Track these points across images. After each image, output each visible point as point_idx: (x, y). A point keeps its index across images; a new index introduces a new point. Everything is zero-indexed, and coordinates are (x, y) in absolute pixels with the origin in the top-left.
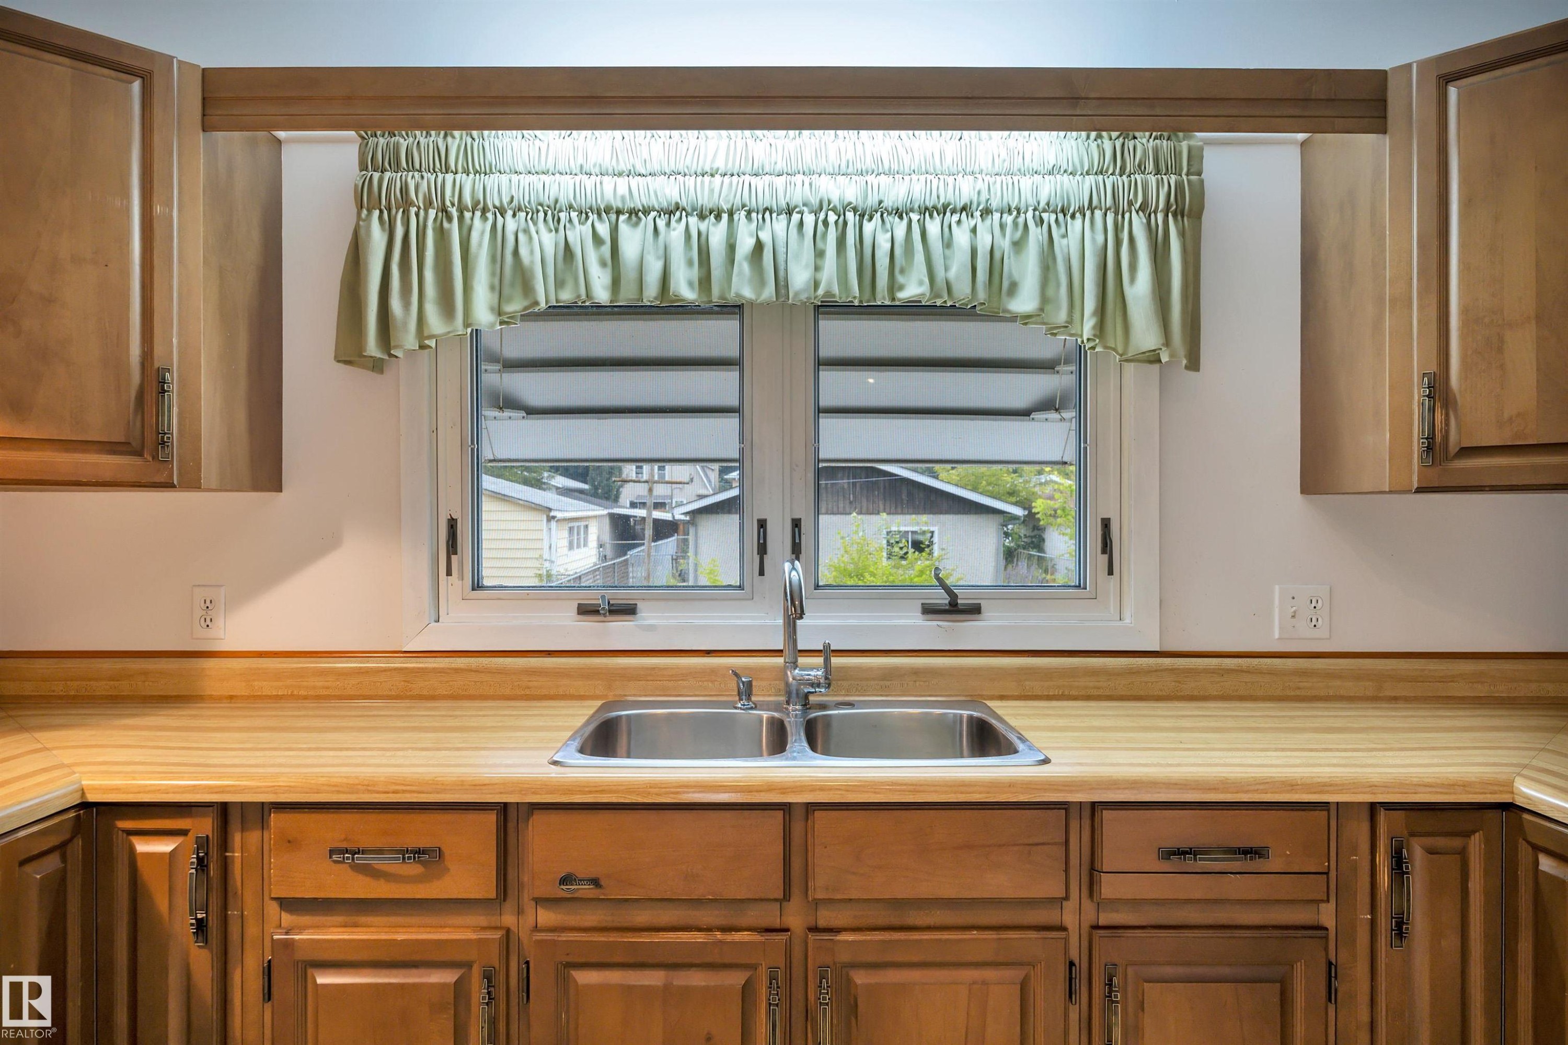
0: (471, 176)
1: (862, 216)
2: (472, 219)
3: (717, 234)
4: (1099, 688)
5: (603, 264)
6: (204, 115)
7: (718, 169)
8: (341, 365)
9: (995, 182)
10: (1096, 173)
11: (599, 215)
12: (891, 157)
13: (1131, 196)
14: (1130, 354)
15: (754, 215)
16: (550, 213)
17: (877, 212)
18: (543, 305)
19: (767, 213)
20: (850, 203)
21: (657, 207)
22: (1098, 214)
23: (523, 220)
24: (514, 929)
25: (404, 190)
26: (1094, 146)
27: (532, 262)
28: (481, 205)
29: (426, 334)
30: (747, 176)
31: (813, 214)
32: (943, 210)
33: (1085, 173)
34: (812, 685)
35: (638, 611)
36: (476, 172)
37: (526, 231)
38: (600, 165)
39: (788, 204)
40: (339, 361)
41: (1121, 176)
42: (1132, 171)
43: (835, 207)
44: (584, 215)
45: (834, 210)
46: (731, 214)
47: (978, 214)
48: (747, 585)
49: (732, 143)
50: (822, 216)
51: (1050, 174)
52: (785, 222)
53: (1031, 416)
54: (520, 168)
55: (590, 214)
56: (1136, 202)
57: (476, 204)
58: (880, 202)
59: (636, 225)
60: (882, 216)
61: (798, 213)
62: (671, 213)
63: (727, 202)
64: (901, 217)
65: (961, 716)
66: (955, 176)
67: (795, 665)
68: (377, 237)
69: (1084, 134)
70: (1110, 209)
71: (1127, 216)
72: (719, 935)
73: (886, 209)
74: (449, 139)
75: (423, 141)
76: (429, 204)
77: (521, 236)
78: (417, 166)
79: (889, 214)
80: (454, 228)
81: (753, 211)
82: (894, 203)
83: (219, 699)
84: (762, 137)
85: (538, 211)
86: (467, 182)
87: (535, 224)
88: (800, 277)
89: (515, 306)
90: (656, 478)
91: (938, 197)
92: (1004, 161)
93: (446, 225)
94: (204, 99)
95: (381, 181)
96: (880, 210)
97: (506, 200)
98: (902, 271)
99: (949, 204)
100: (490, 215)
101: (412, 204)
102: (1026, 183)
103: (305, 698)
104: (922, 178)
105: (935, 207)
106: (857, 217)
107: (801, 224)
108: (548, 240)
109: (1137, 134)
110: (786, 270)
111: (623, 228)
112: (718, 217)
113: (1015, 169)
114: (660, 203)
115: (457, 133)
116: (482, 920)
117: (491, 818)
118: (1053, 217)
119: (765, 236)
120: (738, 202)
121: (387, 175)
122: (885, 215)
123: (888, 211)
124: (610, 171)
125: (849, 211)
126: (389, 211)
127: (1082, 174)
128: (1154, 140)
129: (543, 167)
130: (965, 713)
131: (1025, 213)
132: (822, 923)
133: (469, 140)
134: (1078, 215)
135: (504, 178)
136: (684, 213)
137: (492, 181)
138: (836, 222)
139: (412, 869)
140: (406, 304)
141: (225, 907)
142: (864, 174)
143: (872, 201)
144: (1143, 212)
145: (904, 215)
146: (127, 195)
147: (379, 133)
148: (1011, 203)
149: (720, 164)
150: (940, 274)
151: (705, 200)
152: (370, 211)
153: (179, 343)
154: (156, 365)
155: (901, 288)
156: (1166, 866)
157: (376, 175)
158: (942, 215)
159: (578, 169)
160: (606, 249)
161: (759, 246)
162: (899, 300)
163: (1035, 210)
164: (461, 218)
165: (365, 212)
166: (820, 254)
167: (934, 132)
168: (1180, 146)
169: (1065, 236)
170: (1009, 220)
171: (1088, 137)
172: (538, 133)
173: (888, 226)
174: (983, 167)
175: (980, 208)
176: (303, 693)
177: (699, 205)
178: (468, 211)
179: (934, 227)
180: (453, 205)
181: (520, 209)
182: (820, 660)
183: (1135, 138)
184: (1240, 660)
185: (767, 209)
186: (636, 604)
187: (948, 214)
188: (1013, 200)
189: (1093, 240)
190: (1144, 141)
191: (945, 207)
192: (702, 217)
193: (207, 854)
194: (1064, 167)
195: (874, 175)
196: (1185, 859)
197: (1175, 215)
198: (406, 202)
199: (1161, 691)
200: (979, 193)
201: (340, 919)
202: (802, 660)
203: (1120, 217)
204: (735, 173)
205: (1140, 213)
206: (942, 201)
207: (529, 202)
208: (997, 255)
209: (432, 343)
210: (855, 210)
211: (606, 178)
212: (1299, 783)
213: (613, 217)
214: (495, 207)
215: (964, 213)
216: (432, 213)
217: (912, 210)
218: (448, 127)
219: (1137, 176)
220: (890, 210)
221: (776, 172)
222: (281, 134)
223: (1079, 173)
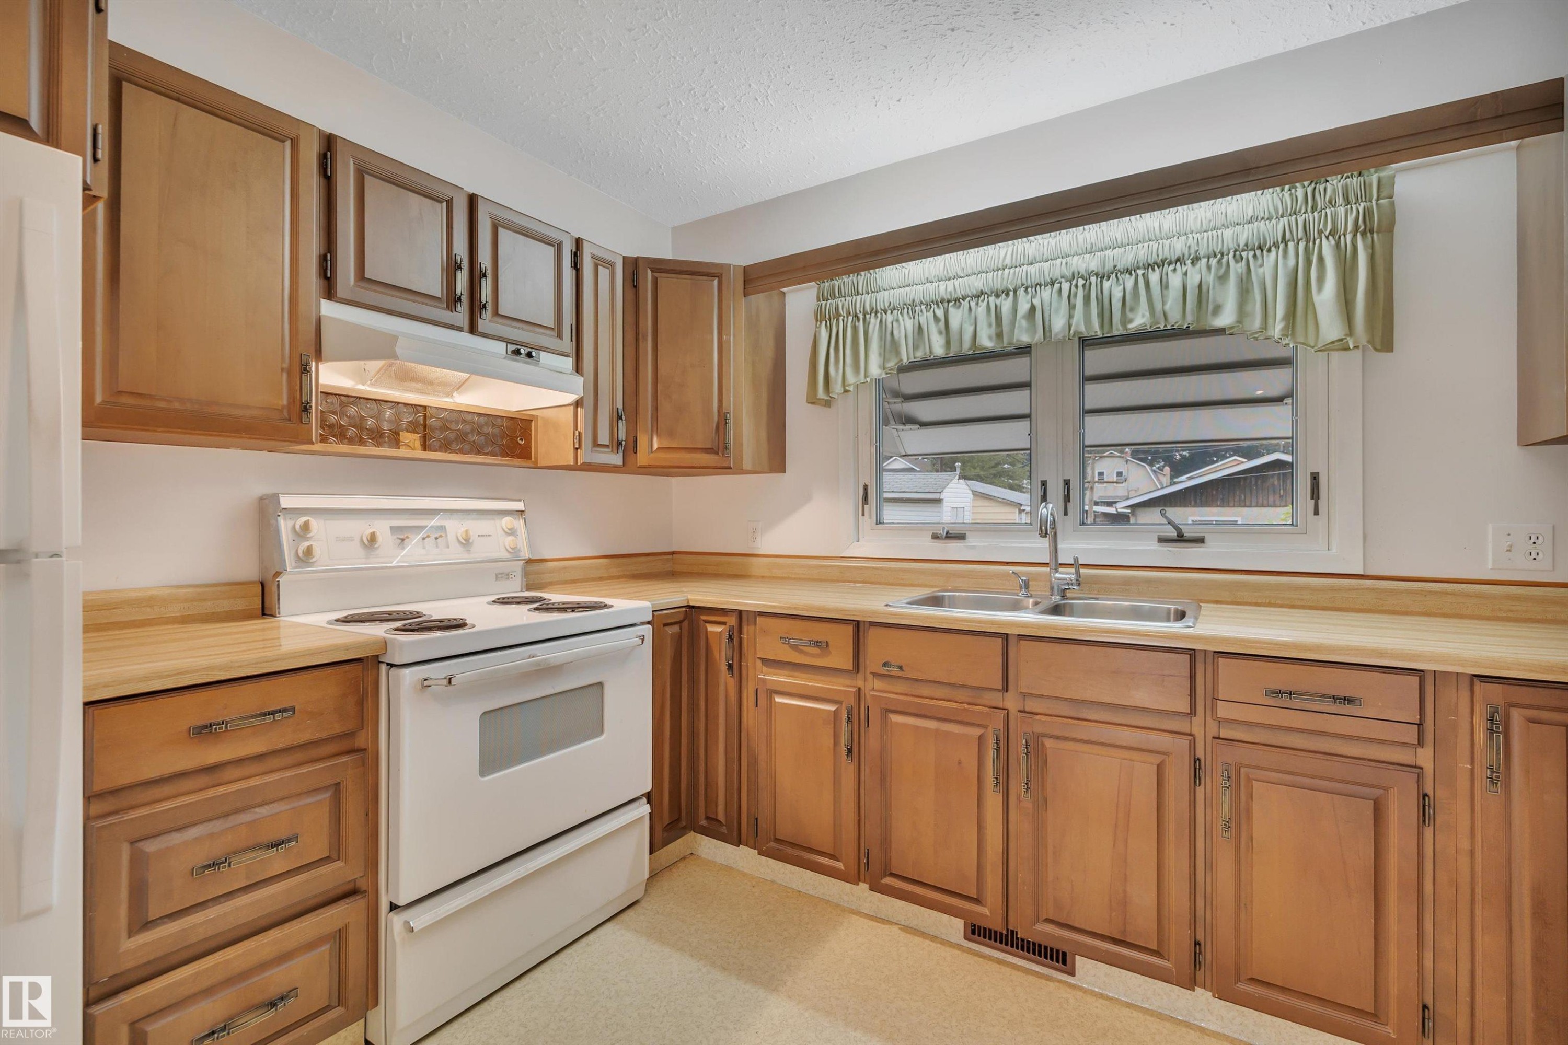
0: (870, 295)
1: (1102, 278)
2: (870, 318)
3: (1006, 305)
4: (1303, 600)
5: (940, 333)
6: (745, 289)
7: (1007, 266)
8: (810, 405)
9: (1203, 237)
10: (1290, 215)
11: (937, 304)
12: (1123, 236)
13: (1321, 227)
14: (1320, 345)
15: (1029, 289)
16: (910, 308)
17: (1112, 273)
18: (905, 360)
19: (1038, 286)
20: (1093, 271)
21: (970, 295)
22: (1291, 245)
23: (896, 314)
24: (862, 688)
25: (837, 309)
26: (1287, 195)
27: (899, 338)
28: (874, 310)
29: (846, 384)
30: (1025, 266)
31: (1069, 282)
32: (1161, 264)
33: (1279, 217)
34: (1068, 584)
35: (967, 537)
36: (872, 292)
37: (897, 321)
38: (938, 276)
39: (1051, 279)
40: (809, 403)
41: (1313, 213)
42: (1323, 207)
43: (1083, 275)
44: (929, 306)
45: (1082, 277)
46: (1015, 291)
47: (1189, 262)
48: (1033, 522)
49: (1015, 247)
50: (1074, 283)
51: (1249, 223)
52: (1050, 290)
53: (1284, 402)
54: (895, 285)
55: (932, 305)
56: (1326, 230)
57: (872, 309)
58: (1115, 267)
59: (960, 306)
60: (1116, 275)
61: (1058, 283)
62: (979, 297)
63: (1011, 283)
64: (1131, 274)
65: (1169, 609)
66: (1172, 239)
67: (1057, 571)
68: (824, 334)
69: (1278, 189)
70: (1301, 239)
71: (1318, 242)
72: (966, 706)
73: (1119, 271)
74: (859, 277)
75: (846, 280)
76: (849, 313)
77: (895, 324)
78: (843, 295)
79: (1122, 273)
80: (861, 325)
81: (1029, 287)
82: (1124, 265)
83: (757, 577)
84: (1034, 240)
85: (904, 308)
86: (867, 298)
87: (902, 315)
88: (1058, 324)
89: (891, 364)
90: (1096, 479)
91: (1158, 255)
92: (1210, 221)
93: (857, 324)
94: (745, 281)
95: (826, 305)
96: (1116, 272)
97: (887, 305)
98: (1132, 310)
99: (1166, 259)
100: (879, 315)
101: (840, 315)
102: (1228, 233)
103: (795, 579)
104: (1146, 245)
105: (1156, 263)
106: (1099, 279)
107: (1060, 290)
108: (907, 324)
109: (1329, 179)
110: (1050, 320)
111: (952, 310)
112: (1007, 295)
113: (1220, 225)
114: (972, 292)
115: (863, 273)
116: (848, 682)
117: (850, 629)
118: (1251, 253)
119: (1036, 302)
120: (1019, 283)
121: (829, 301)
122: (1119, 275)
123: (1120, 272)
124: (944, 278)
125: (1093, 276)
126: (830, 320)
127: (1277, 218)
128: (1346, 179)
129: (907, 283)
130: (1173, 607)
131: (1228, 255)
132: (1027, 709)
133: (869, 275)
134: (1273, 249)
135: (886, 293)
136: (986, 296)
137: (879, 296)
138: (1084, 286)
139: (816, 651)
140: (837, 369)
141: (740, 660)
142: (1104, 250)
143: (1109, 266)
144: (1333, 236)
145: (1133, 272)
146: (712, 333)
147: (825, 281)
148: (1215, 250)
149: (1008, 261)
150: (1158, 306)
151: (998, 286)
152: (821, 322)
153: (734, 400)
154: (724, 411)
155: (1131, 321)
156: (1270, 701)
157: (824, 303)
158: (1161, 268)
159: (926, 280)
160: (942, 324)
161: (1033, 308)
162: (1130, 329)
163: (1235, 252)
164: (865, 319)
165: (819, 323)
166: (1072, 307)
167: (1155, 213)
168: (1371, 179)
169: (1262, 266)
170: (1213, 262)
171: (1282, 190)
172: (903, 264)
173: (1121, 281)
174: (1193, 228)
175: (1191, 257)
176: (793, 576)
177: (995, 290)
178: (868, 314)
179: (1154, 277)
180: (860, 312)
181: (894, 309)
182: (1073, 570)
183: (1327, 181)
184: (1446, 584)
185: (1038, 284)
186: (965, 534)
187: (1166, 266)
188: (1217, 248)
189: (1285, 265)
190: (1335, 182)
191: (1163, 261)
192: (997, 296)
193: (733, 634)
194: (1262, 215)
195: (1111, 249)
196: (1282, 697)
197: (1364, 234)
198: (838, 315)
199: (1363, 605)
200: (1189, 247)
201: (786, 672)
202: (1061, 570)
203: (1311, 244)
204: (1018, 265)
205: (1331, 238)
206: (1160, 258)
207: (899, 304)
208: (1204, 288)
209: (851, 388)
210: (1097, 275)
211: (941, 283)
212: (1389, 652)
213: (946, 304)
214: (882, 310)
215: (1178, 263)
216: (850, 318)
217: (1139, 268)
218: (857, 271)
219: (1328, 210)
220: (1122, 270)
221: (1044, 260)
222: (785, 290)
223: (1275, 217)
